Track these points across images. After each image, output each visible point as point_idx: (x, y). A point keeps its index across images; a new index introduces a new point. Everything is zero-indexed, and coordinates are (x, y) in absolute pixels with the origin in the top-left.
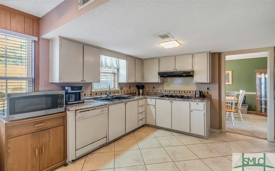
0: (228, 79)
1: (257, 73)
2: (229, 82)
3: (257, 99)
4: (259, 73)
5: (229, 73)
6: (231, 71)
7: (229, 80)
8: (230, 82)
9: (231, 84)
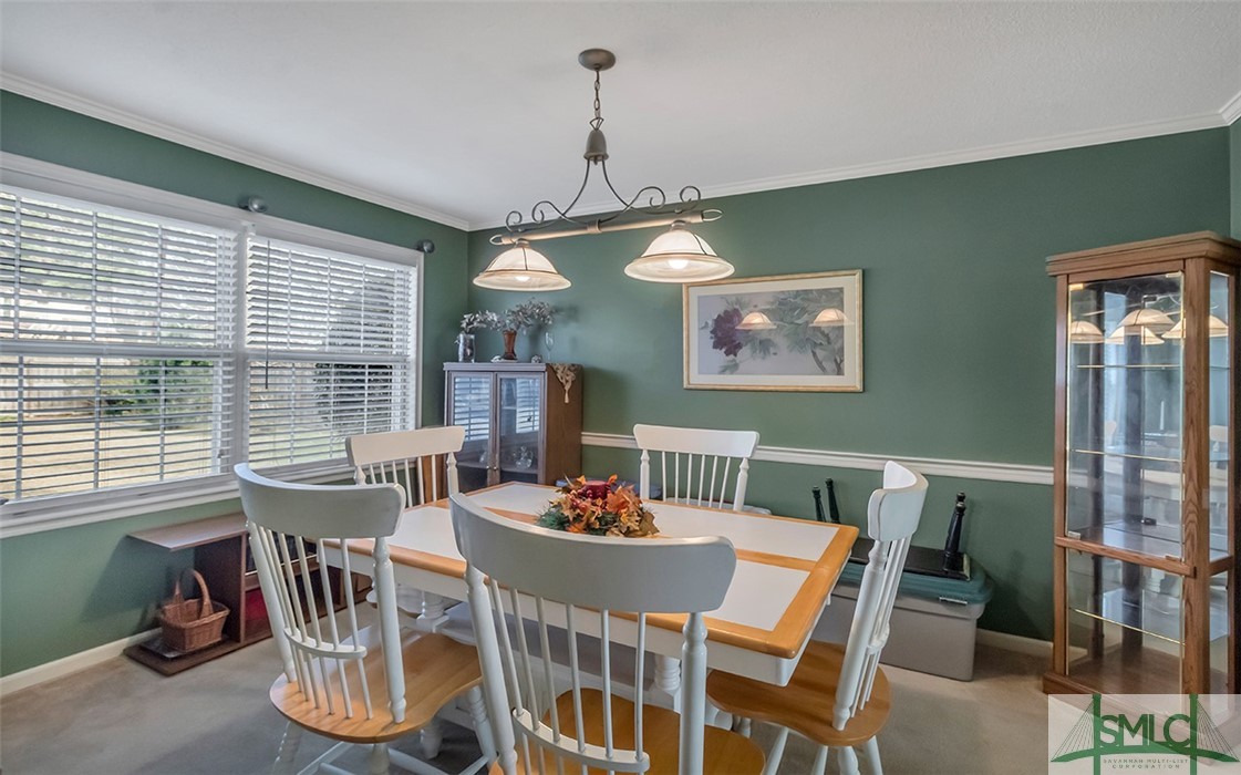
0: (837, 346)
1: (1061, 280)
2: (840, 371)
3: (1059, 540)
4: (1080, 286)
5: (841, 290)
6: (858, 275)
7: (842, 349)
8: (847, 366)
9: (859, 387)
